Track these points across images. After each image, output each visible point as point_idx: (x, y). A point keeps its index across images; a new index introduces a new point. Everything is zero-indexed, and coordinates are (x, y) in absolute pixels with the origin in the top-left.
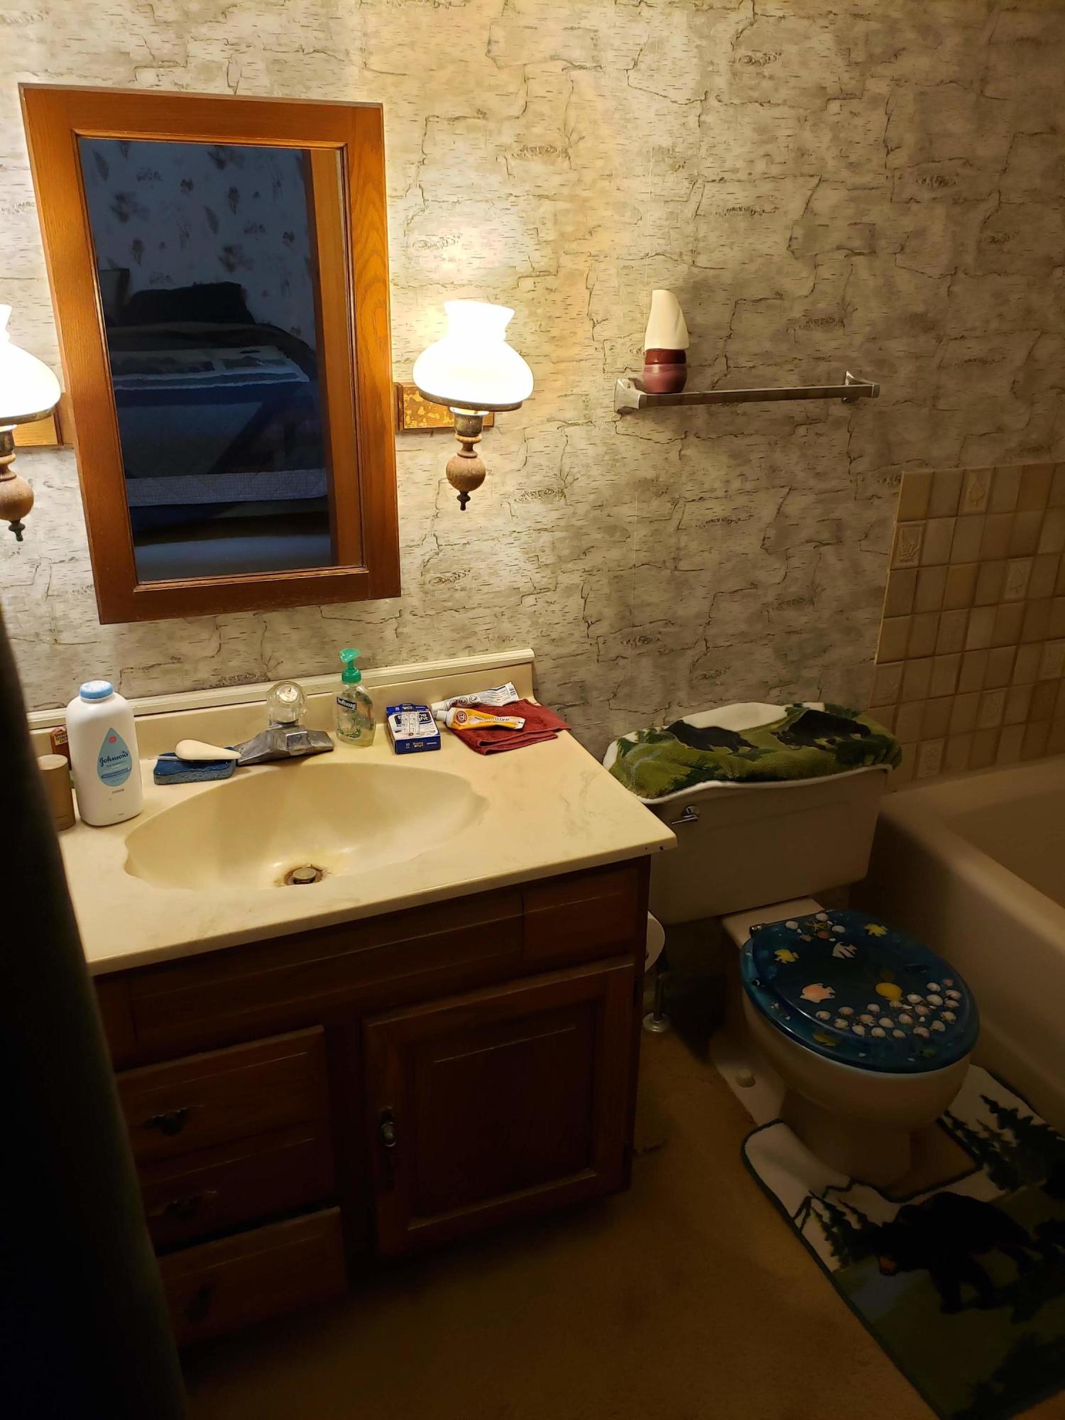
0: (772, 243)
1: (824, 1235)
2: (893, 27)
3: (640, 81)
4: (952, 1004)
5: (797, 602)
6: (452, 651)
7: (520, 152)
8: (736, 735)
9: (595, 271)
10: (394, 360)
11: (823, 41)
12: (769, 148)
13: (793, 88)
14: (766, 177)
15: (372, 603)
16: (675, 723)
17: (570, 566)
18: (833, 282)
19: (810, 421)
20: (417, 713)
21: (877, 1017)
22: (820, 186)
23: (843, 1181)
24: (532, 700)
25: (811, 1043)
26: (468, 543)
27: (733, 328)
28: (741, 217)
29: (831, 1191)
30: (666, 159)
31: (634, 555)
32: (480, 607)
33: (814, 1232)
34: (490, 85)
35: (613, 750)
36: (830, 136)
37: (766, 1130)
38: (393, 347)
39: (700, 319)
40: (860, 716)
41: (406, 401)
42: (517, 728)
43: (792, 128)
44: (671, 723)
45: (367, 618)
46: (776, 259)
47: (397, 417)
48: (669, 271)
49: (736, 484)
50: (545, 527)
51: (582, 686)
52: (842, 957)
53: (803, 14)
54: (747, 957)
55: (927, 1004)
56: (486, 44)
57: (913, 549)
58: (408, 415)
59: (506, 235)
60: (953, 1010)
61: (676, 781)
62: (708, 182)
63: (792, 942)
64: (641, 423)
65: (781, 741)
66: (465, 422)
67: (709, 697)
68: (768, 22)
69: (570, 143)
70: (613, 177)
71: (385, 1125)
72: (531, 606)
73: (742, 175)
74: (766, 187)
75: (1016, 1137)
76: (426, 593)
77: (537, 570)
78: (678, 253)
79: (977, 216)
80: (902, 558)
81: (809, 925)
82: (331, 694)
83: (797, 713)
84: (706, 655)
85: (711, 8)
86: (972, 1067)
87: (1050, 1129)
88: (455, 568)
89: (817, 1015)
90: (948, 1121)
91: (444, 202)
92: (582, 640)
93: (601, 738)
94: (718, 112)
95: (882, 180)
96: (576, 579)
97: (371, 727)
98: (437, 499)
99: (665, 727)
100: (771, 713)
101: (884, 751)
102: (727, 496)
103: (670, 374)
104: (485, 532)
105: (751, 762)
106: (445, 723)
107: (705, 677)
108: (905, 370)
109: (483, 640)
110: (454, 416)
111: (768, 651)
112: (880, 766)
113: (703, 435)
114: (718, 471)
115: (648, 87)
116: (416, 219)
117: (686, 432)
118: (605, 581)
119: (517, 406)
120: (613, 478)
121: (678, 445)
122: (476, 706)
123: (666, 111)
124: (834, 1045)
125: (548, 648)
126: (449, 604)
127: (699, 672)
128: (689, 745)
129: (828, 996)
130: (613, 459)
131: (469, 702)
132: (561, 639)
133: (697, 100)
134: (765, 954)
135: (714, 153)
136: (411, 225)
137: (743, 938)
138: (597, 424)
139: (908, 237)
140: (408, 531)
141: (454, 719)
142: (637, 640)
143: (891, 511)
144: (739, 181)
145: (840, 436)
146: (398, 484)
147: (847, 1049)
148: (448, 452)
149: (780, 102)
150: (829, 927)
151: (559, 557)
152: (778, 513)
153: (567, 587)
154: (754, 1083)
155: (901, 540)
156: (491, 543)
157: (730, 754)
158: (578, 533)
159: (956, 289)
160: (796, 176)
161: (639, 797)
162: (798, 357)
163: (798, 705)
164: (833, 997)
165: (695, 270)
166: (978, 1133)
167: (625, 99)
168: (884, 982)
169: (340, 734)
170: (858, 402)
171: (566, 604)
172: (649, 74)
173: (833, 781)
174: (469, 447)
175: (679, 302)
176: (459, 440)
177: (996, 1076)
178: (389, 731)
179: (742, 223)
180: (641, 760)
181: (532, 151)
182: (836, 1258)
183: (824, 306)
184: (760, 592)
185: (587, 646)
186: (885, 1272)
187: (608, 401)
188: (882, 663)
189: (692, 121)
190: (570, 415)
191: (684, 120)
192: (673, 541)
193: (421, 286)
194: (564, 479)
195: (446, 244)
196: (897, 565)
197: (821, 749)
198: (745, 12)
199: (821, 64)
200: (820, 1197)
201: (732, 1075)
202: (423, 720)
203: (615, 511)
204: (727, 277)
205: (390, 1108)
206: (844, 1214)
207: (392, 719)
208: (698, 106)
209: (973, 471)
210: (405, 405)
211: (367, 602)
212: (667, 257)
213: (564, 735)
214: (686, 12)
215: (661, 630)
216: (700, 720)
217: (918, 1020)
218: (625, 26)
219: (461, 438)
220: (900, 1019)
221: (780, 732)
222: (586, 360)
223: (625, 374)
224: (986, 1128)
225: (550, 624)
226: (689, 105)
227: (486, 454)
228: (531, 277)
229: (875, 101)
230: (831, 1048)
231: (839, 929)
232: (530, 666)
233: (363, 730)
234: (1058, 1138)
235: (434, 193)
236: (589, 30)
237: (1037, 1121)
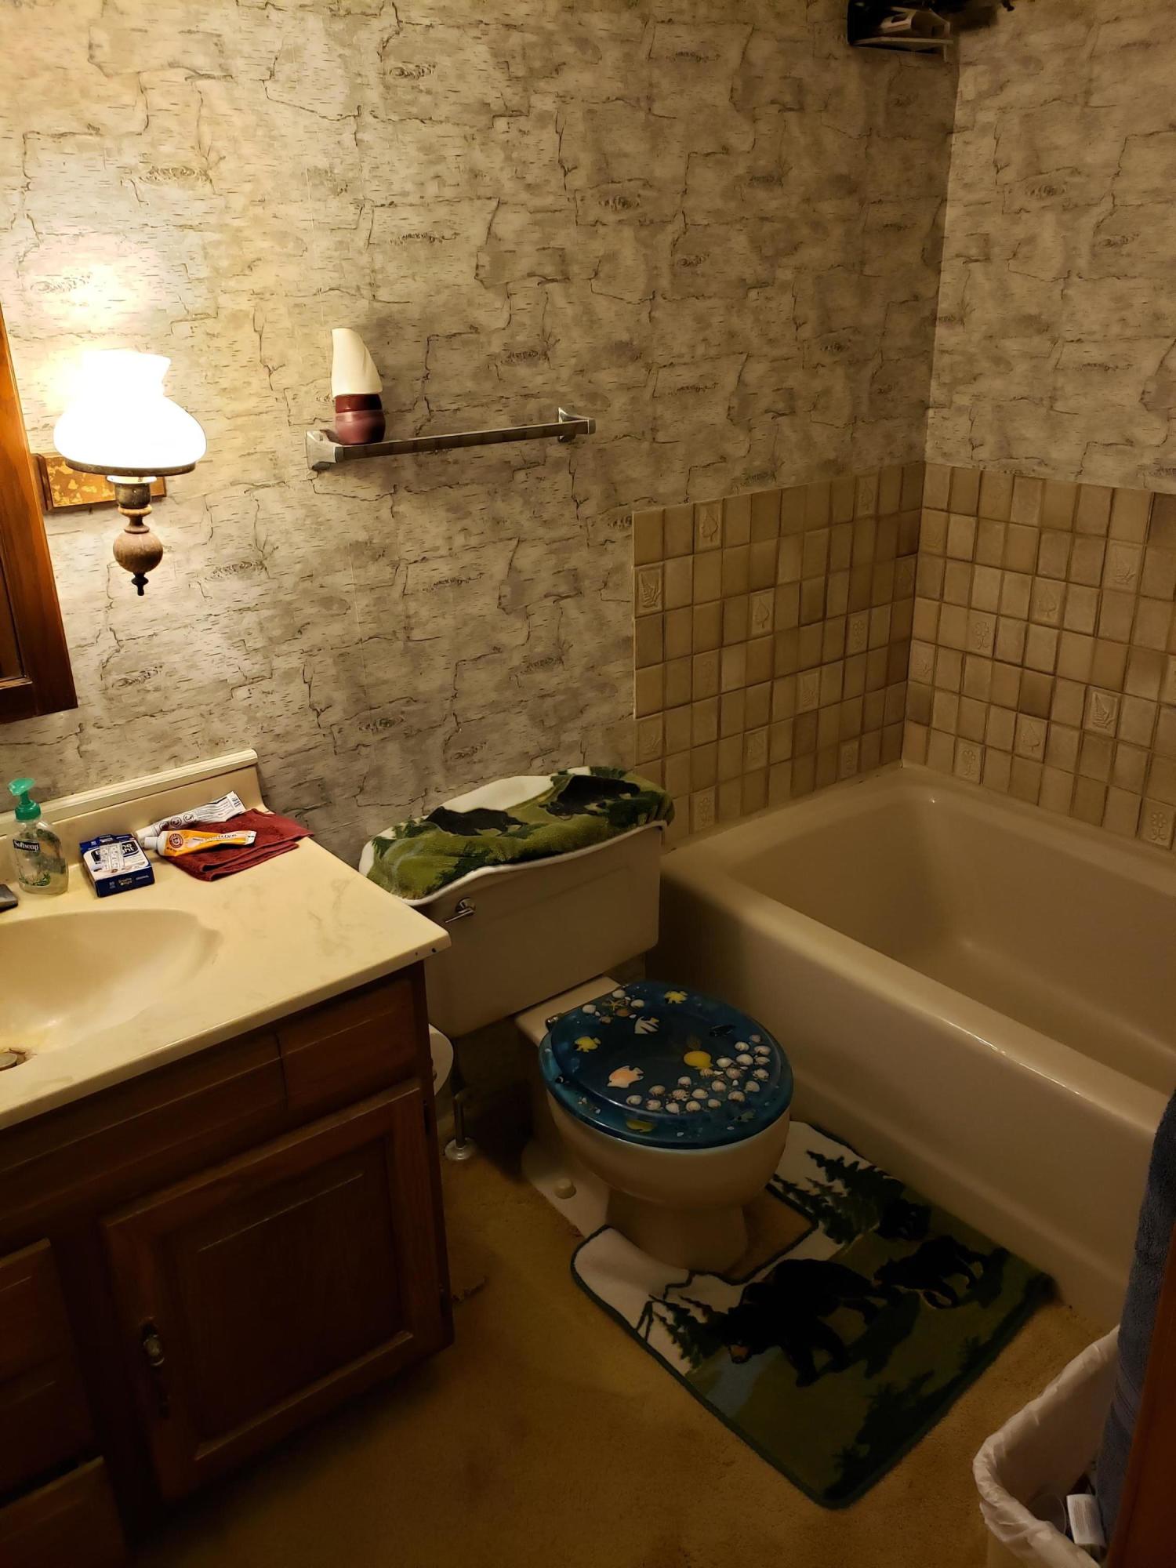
0: (458, 272)
1: (670, 1339)
2: (549, 41)
3: (281, 94)
4: (762, 1060)
5: (546, 663)
6: (154, 764)
7: (149, 175)
8: (502, 814)
9: (262, 310)
10: (28, 427)
11: (478, 53)
12: (440, 168)
13: (454, 103)
14: (440, 200)
15: (42, 720)
16: (435, 811)
17: (285, 647)
18: (529, 312)
19: (529, 465)
20: (119, 845)
21: (689, 1090)
22: (500, 208)
23: (681, 1276)
24: (262, 808)
25: (625, 1133)
26: (155, 634)
27: (429, 368)
28: (420, 244)
29: (671, 1290)
30: (325, 183)
31: (358, 628)
32: (181, 707)
33: (660, 1338)
34: (98, 96)
35: (369, 852)
36: (502, 156)
37: (593, 1241)
38: (24, 411)
39: (391, 360)
40: (627, 775)
41: (51, 474)
42: (249, 843)
43: (460, 147)
44: (432, 812)
45: (36, 738)
46: (464, 290)
47: (42, 493)
48: (347, 307)
49: (459, 540)
50: (248, 606)
51: (322, 785)
52: (645, 1032)
53: (450, 22)
54: (546, 1055)
55: (738, 1066)
56: (87, 49)
57: (655, 593)
58: (55, 490)
59: (148, 273)
60: (764, 1067)
61: (444, 875)
62: (376, 206)
63: (590, 1026)
64: (342, 480)
65: (551, 813)
66: (129, 491)
67: (469, 777)
68: (415, 31)
69: (209, 164)
70: (266, 202)
71: (147, 1340)
72: (245, 699)
73: (414, 199)
74: (442, 212)
75: (846, 1186)
76: (111, 699)
77: (245, 657)
78: (355, 287)
79: (665, 238)
80: (645, 604)
81: (606, 1005)
82: (5, 837)
83: (564, 781)
84: (457, 731)
85: (349, 13)
86: (792, 1124)
87: (876, 1170)
88: (142, 666)
89: (627, 1101)
90: (779, 1186)
91: (62, 235)
92: (313, 731)
93: (352, 841)
94: (375, 129)
95: (563, 202)
96: (295, 662)
97: (63, 870)
98: (107, 587)
99: (425, 817)
100: (537, 785)
101: (655, 807)
102: (452, 554)
103: (367, 422)
104: (174, 619)
105: (521, 840)
106: (157, 851)
107: (461, 756)
108: (620, 401)
109: (192, 746)
110: (114, 486)
111: (523, 719)
112: (655, 824)
113: (414, 488)
114: (438, 527)
115: (290, 100)
116: (30, 256)
117: (395, 486)
118: (330, 661)
119: (189, 469)
120: (321, 543)
121: (388, 501)
122: (193, 826)
123: (315, 128)
124: (648, 1130)
125: (273, 746)
126: (142, 709)
127: (452, 752)
128: (453, 833)
129: (636, 1078)
130: (317, 523)
131: (183, 822)
132: (288, 733)
133: (350, 116)
134: (565, 1046)
135: (378, 174)
136: (24, 263)
137: (540, 1033)
138: (290, 484)
139: (600, 262)
140: (76, 627)
141: (167, 844)
142: (378, 724)
143: (624, 555)
144: (411, 205)
145: (563, 478)
146: (55, 574)
147: (666, 1131)
148: (114, 530)
149: (442, 119)
150: (627, 1002)
151: (270, 639)
152: (510, 569)
153: (285, 673)
154: (575, 1192)
155: (641, 585)
156: (184, 631)
157: (499, 835)
158: (288, 610)
159: (656, 314)
160: (473, 199)
161: (406, 900)
162: (505, 396)
163: (564, 773)
164: (642, 1077)
165: (376, 305)
166: (808, 1191)
167: (267, 114)
168: (691, 1050)
169: (24, 885)
170: (574, 441)
171: (287, 692)
172: (289, 86)
173: (608, 847)
174: (137, 521)
175: (364, 342)
176: (123, 514)
177: (818, 1128)
178: (86, 872)
179: (421, 250)
180: (402, 858)
181: (164, 173)
182: (687, 1359)
183: (524, 339)
184: (505, 655)
185: (319, 738)
186: (737, 1360)
187: (299, 457)
188: (640, 717)
189: (348, 138)
190: (258, 476)
191: (338, 138)
192: (400, 608)
193: (52, 337)
194: (262, 549)
195: (73, 286)
196: (642, 611)
197: (592, 815)
198: (388, 20)
199: (479, 77)
200: (661, 1299)
201: (549, 1188)
202: (128, 852)
203: (328, 580)
204: (414, 311)
205: (151, 1318)
206: (688, 1311)
207: (88, 856)
208: (352, 123)
209: (703, 504)
210: (51, 479)
211: (36, 719)
212: (342, 292)
213: (306, 843)
214: (321, 17)
215: (404, 709)
216: (462, 803)
217: (732, 1083)
218: (252, 30)
219: (127, 511)
220: (713, 1088)
221: (549, 804)
222: (266, 413)
223: (314, 425)
224: (816, 1184)
225: (271, 717)
226: (342, 121)
227: (159, 529)
228: (186, 321)
229: (543, 119)
230: (645, 1134)
231: (639, 1003)
232: (254, 769)
233: (53, 875)
234: (885, 1177)
235: (48, 224)
236: (212, 34)
237: (864, 1164)
